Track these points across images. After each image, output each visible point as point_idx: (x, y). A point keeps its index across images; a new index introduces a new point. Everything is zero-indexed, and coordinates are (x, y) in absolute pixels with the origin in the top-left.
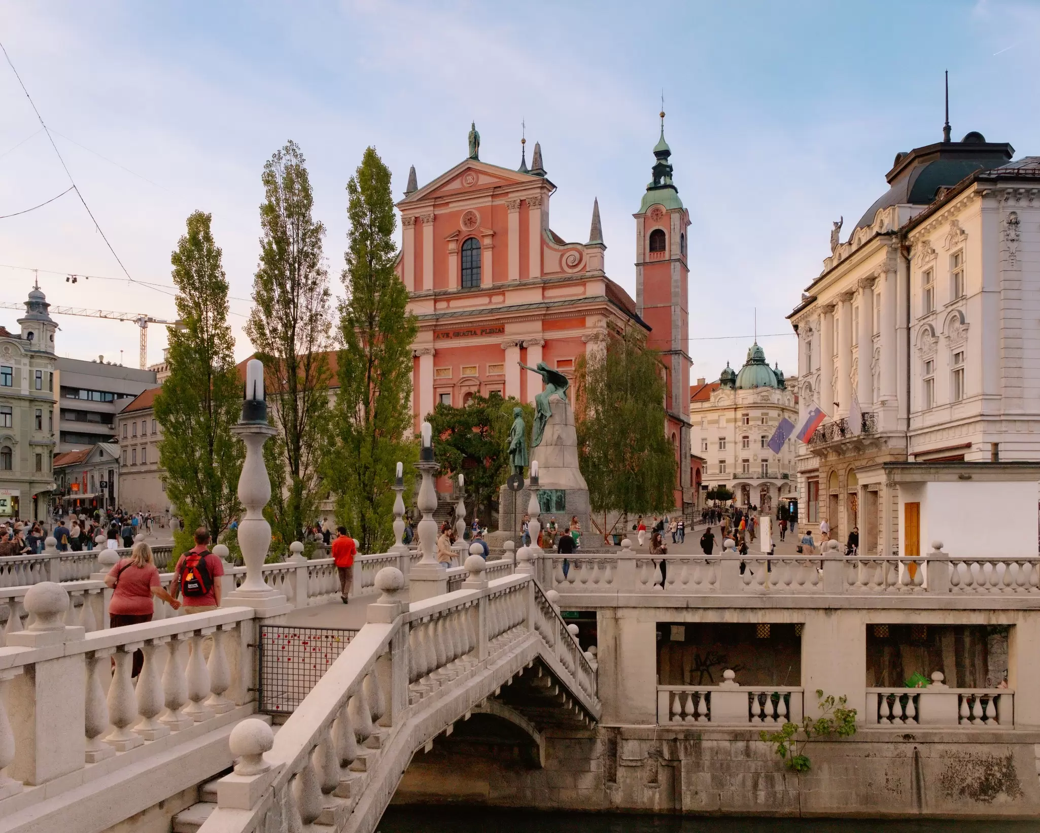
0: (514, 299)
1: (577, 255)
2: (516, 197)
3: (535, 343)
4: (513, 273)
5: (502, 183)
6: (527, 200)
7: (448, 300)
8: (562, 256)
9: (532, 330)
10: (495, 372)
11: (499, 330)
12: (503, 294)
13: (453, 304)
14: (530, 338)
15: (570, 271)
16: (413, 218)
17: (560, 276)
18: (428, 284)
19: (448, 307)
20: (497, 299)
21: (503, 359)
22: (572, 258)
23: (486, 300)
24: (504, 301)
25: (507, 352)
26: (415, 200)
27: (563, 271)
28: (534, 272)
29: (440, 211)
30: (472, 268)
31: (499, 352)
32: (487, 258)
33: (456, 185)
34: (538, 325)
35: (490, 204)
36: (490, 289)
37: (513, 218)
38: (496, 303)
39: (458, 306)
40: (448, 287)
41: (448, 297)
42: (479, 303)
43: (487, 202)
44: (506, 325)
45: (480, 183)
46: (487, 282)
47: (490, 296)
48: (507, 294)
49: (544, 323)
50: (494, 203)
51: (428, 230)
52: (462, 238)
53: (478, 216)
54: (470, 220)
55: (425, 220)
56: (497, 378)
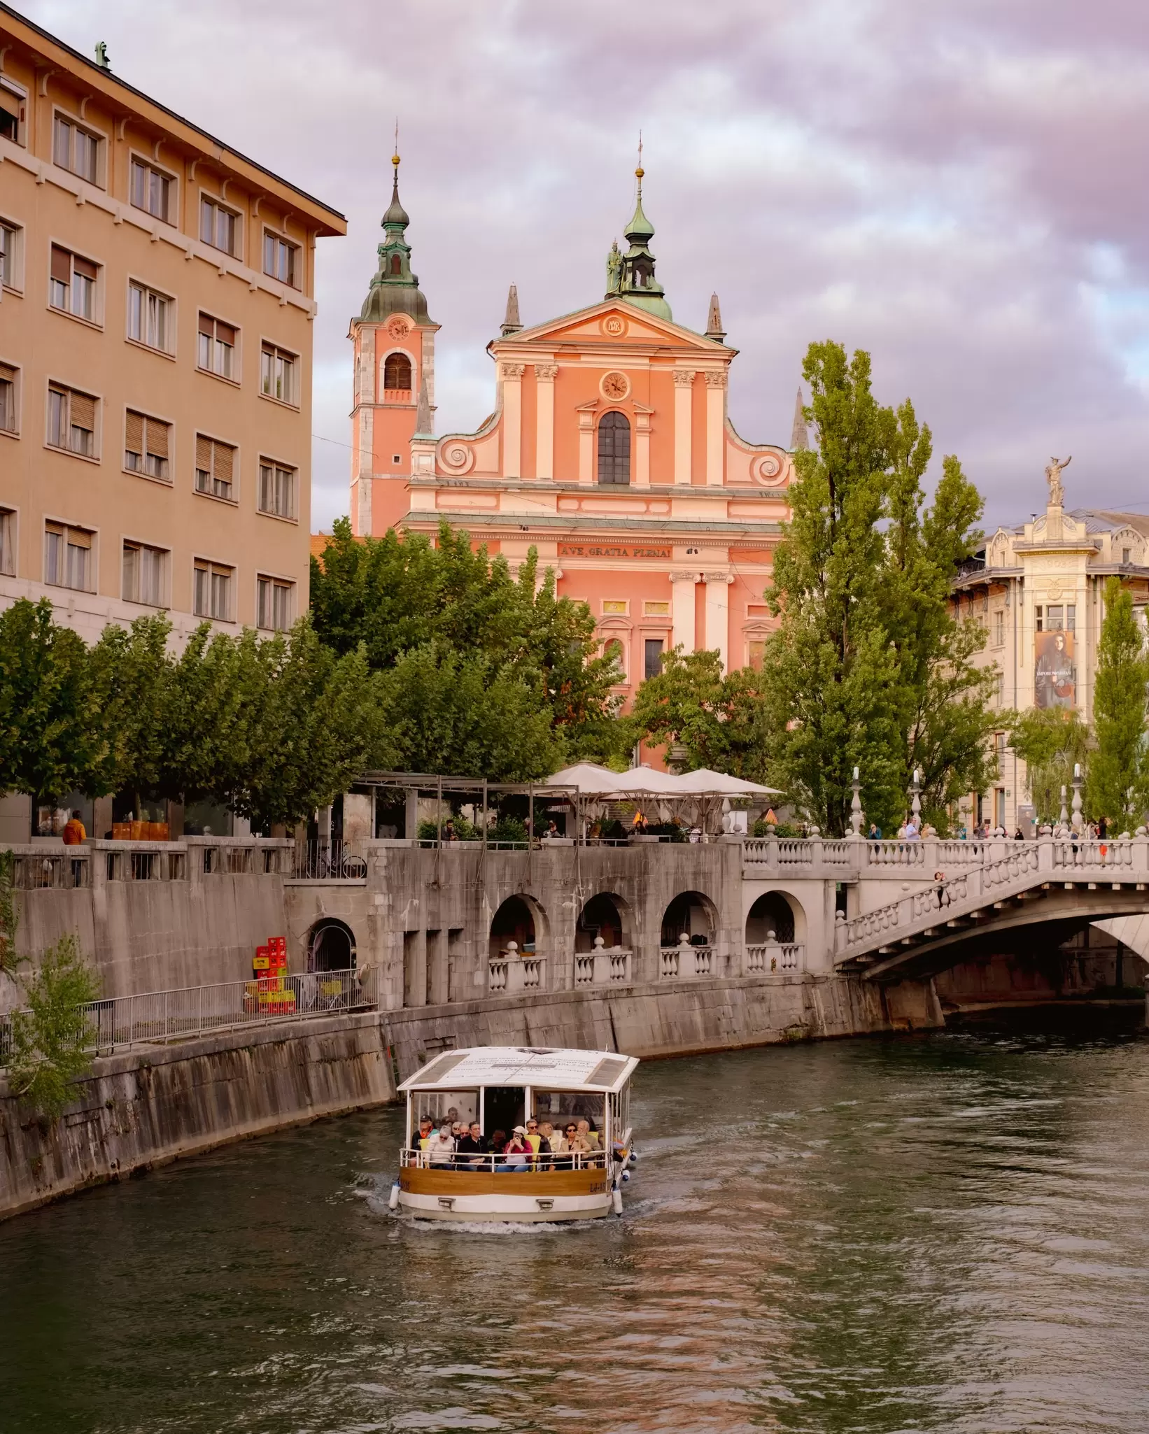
0: (684, 512)
1: (776, 464)
2: (690, 366)
3: (720, 577)
4: (682, 475)
5: (667, 342)
6: (706, 375)
7: (581, 499)
8: (754, 460)
9: (714, 560)
10: (655, 613)
11: (663, 553)
12: (669, 501)
13: (587, 505)
14: (712, 571)
15: (765, 483)
16: (522, 367)
17: (750, 487)
18: (544, 469)
19: (579, 509)
20: (658, 508)
21: (669, 595)
22: (770, 467)
23: (641, 507)
24: (670, 511)
25: (675, 587)
26: (526, 339)
27: (754, 482)
28: (714, 476)
29: (564, 364)
30: (614, 456)
31: (665, 584)
32: (641, 446)
33: (592, 330)
34: (723, 554)
35: (647, 368)
36: (646, 492)
37: (683, 396)
38: (655, 514)
39: (594, 509)
40: (578, 478)
41: (580, 494)
42: (632, 510)
43: (642, 364)
44: (674, 549)
45: (629, 334)
46: (641, 479)
47: (648, 502)
48: (674, 503)
49: (731, 551)
50: (654, 369)
51: (545, 392)
52: (603, 410)
53: (628, 384)
54: (615, 386)
55: (542, 372)
56: (658, 622)
